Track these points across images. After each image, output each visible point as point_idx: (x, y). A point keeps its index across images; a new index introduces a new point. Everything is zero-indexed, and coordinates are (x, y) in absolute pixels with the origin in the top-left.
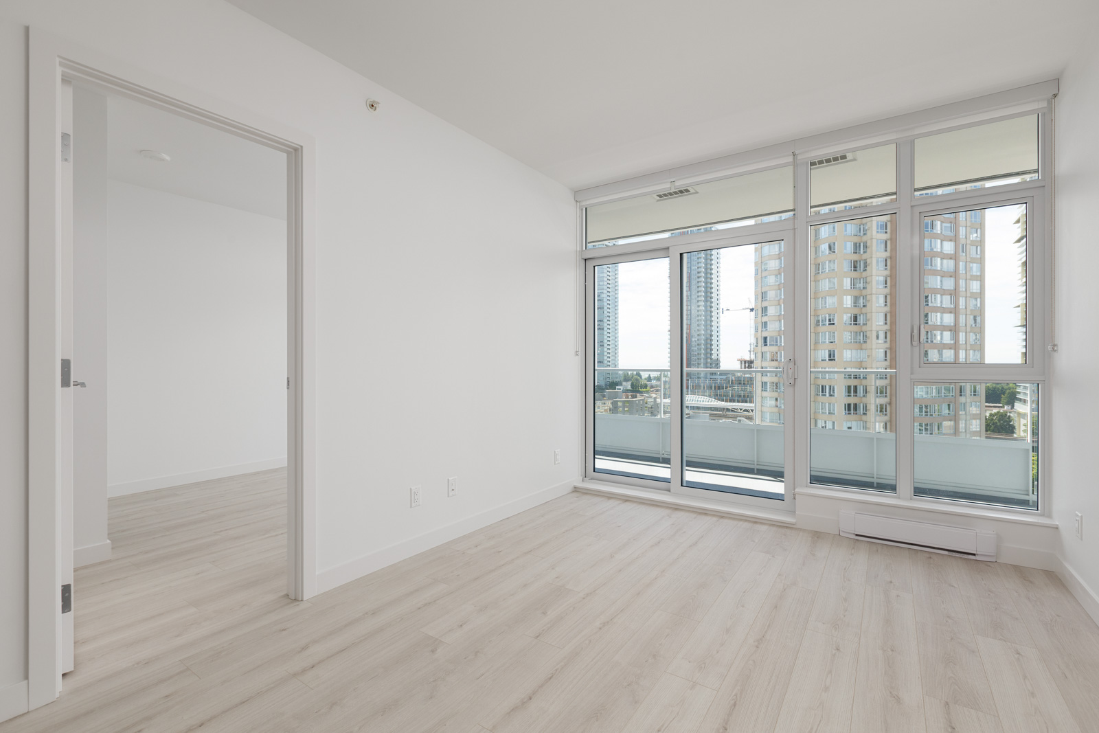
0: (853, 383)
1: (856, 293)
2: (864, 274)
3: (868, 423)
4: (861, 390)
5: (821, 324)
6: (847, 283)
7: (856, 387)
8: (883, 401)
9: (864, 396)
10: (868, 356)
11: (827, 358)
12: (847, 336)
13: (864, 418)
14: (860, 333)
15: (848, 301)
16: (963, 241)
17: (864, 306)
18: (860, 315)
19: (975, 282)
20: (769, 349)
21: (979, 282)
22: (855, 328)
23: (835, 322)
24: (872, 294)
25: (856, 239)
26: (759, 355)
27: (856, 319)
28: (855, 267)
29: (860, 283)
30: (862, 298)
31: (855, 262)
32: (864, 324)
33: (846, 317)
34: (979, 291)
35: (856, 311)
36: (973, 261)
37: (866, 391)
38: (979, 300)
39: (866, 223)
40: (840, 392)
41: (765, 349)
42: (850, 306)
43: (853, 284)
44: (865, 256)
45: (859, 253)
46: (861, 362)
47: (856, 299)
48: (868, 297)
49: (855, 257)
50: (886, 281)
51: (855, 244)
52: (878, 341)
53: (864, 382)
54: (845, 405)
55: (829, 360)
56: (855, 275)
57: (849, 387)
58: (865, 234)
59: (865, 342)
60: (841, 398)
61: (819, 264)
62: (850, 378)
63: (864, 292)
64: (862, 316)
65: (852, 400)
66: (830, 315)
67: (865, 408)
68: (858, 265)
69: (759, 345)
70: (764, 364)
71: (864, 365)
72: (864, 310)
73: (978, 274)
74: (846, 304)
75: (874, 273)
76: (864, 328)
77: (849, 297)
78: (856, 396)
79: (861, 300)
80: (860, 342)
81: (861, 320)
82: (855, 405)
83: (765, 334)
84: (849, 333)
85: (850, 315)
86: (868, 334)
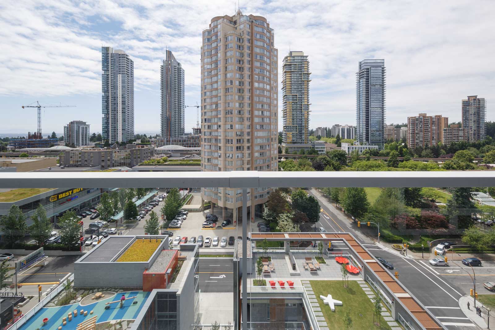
0: (239, 138)
1: (240, 102)
2: (243, 94)
3: (244, 154)
4: (241, 141)
6: (237, 97)
7: (240, 140)
8: (249, 145)
9: (243, 143)
10: (244, 128)
12: (237, 119)
13: (243, 152)
14: (241, 118)
15: (237, 105)
16: (272, 86)
17: (243, 107)
19: (275, 101)
22: (240, 116)
23: (233, 113)
24: (245, 103)
25: (240, 80)
26: (203, 126)
27: (240, 112)
28: (239, 91)
29: (241, 98)
30: (242, 104)
31: (240, 89)
32: (242, 114)
33: (236, 112)
34: (277, 104)
35: (240, 109)
36: (275, 93)
37: (243, 141)
38: (277, 107)
39: (243, 74)
40: (235, 141)
41: (206, 124)
42: (238, 107)
43: (239, 97)
44: (243, 87)
45: (241, 86)
46: (242, 129)
47: (240, 104)
49: (239, 87)
50: (250, 98)
51: (240, 82)
52: (247, 121)
53: (243, 137)
54: (236, 147)
55: (231, 129)
56: (239, 94)
57: (238, 140)
58: (243, 78)
59: (243, 121)
60: (235, 144)
62: (238, 136)
63: (243, 102)
65: (239, 145)
66: (231, 110)
67: (243, 147)
68: (241, 91)
69: (203, 122)
70: (205, 131)
72: (243, 109)
75: (246, 94)
76: (243, 116)
77: (237, 103)
78: (240, 143)
80: (241, 121)
81: (242, 112)
82: (240, 147)
83: (205, 117)
84: (237, 118)
85: (237, 110)
86: (244, 118)
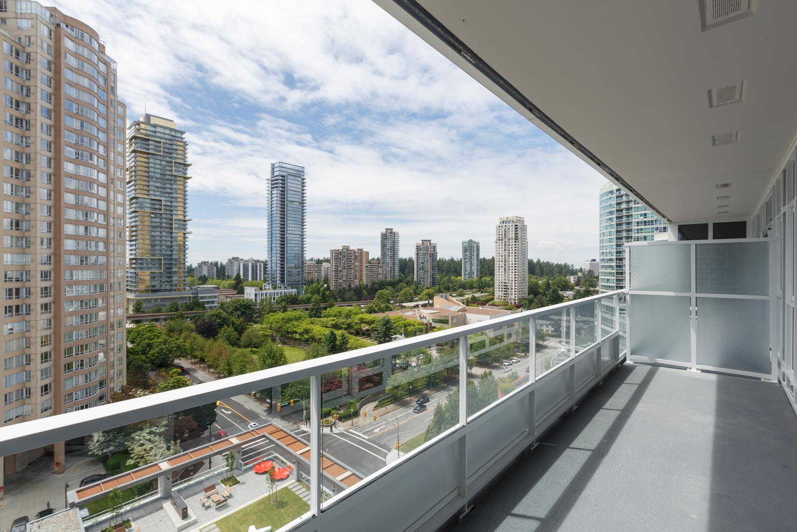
0: (14, 285)
1: (18, 200)
2: (27, 184)
3: (31, 322)
4: (23, 293)
6: (7, 188)
7: (18, 290)
8: (47, 300)
9: (27, 297)
10: (32, 261)
13: (27, 318)
14: (22, 238)
16: (112, 176)
17: (27, 213)
18: (22, 221)
19: (119, 208)
21: (122, 208)
22: (17, 233)
24: (36, 203)
25: (18, 149)
27: (17, 224)
28: (17, 175)
29: (22, 191)
30: (24, 205)
31: (17, 170)
32: (26, 230)
34: (122, 215)
35: (17, 217)
36: (119, 192)
37: (29, 292)
38: (122, 220)
39: (29, 137)
42: (9, 211)
44: (27, 167)
45: (22, 162)
46: (24, 265)
47: (18, 206)
48: (32, 206)
49: (17, 165)
50: (50, 194)
51: (17, 153)
52: (42, 247)
53: (27, 284)
54: (6, 307)
56: (16, 182)
58: (27, 146)
59: (28, 247)
62: (12, 281)
63: (27, 201)
64: (24, 222)
65: (14, 302)
67: (28, 307)
68: (20, 174)
72: (27, 217)
73: (122, 202)
74: (7, 209)
75: (38, 184)
76: (27, 234)
77: (10, 203)
78: (19, 298)
79: (24, 208)
80: (22, 246)
81: (24, 226)
82: (17, 306)
84: (9, 238)
85: (9, 220)
86: (32, 240)
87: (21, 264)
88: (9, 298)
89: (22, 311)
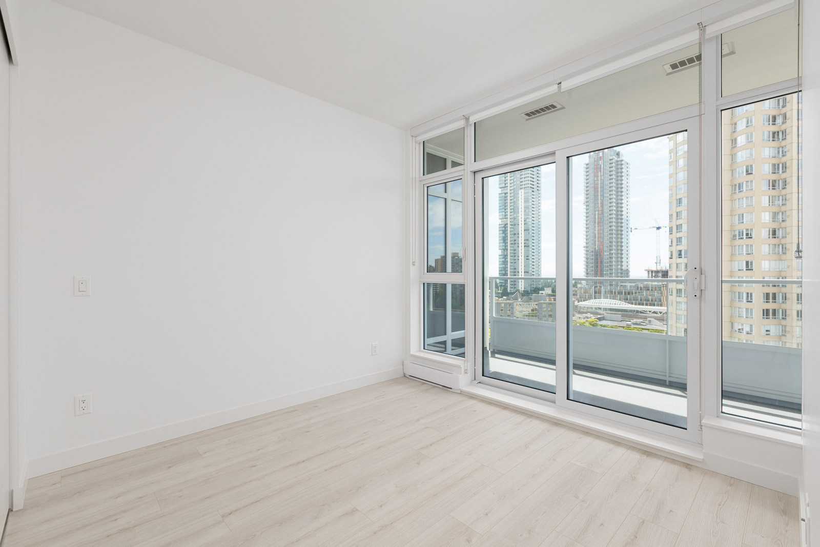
0: (771, 290)
1: (775, 209)
2: (784, 192)
3: (787, 327)
4: (779, 298)
5: (737, 238)
6: (765, 201)
7: (774, 295)
9: (783, 302)
10: (788, 267)
11: (745, 268)
12: (765, 249)
13: (783, 322)
14: (779, 245)
15: (766, 217)
17: (783, 221)
18: (779, 229)
20: (683, 261)
22: (774, 241)
23: (753, 235)
24: (792, 210)
25: (775, 161)
26: (674, 266)
27: (774, 232)
28: (773, 186)
29: (779, 200)
30: (781, 214)
31: (774, 181)
32: (783, 237)
33: (764, 233)
35: (774, 226)
37: (785, 298)
39: (785, 146)
40: (758, 298)
41: (679, 260)
42: (768, 221)
43: (772, 200)
44: (784, 176)
45: (778, 173)
46: (780, 271)
47: (775, 215)
48: (788, 213)
49: (774, 177)
51: (774, 165)
53: (784, 290)
54: (764, 310)
55: (747, 270)
56: (773, 193)
57: (768, 294)
58: (783, 156)
60: (759, 304)
61: (736, 185)
62: (769, 286)
63: (783, 208)
64: (781, 230)
65: (771, 306)
66: (747, 230)
67: (785, 313)
68: (777, 185)
69: (674, 256)
70: (679, 274)
71: (783, 274)
72: (783, 225)
74: (765, 220)
76: (783, 241)
77: (767, 214)
78: (775, 302)
79: (780, 216)
80: (779, 253)
81: (780, 233)
82: (774, 311)
83: (679, 248)
84: (767, 246)
85: (768, 229)
86: (788, 246)
87: (778, 270)
88: (767, 302)
89: (779, 315)
